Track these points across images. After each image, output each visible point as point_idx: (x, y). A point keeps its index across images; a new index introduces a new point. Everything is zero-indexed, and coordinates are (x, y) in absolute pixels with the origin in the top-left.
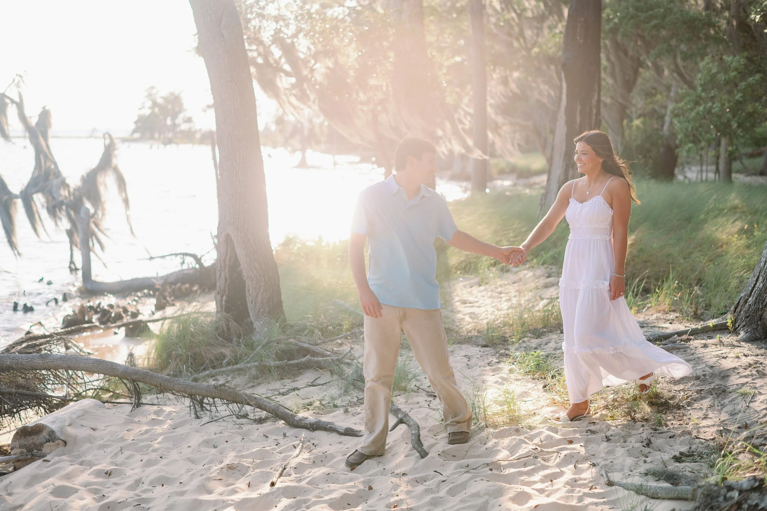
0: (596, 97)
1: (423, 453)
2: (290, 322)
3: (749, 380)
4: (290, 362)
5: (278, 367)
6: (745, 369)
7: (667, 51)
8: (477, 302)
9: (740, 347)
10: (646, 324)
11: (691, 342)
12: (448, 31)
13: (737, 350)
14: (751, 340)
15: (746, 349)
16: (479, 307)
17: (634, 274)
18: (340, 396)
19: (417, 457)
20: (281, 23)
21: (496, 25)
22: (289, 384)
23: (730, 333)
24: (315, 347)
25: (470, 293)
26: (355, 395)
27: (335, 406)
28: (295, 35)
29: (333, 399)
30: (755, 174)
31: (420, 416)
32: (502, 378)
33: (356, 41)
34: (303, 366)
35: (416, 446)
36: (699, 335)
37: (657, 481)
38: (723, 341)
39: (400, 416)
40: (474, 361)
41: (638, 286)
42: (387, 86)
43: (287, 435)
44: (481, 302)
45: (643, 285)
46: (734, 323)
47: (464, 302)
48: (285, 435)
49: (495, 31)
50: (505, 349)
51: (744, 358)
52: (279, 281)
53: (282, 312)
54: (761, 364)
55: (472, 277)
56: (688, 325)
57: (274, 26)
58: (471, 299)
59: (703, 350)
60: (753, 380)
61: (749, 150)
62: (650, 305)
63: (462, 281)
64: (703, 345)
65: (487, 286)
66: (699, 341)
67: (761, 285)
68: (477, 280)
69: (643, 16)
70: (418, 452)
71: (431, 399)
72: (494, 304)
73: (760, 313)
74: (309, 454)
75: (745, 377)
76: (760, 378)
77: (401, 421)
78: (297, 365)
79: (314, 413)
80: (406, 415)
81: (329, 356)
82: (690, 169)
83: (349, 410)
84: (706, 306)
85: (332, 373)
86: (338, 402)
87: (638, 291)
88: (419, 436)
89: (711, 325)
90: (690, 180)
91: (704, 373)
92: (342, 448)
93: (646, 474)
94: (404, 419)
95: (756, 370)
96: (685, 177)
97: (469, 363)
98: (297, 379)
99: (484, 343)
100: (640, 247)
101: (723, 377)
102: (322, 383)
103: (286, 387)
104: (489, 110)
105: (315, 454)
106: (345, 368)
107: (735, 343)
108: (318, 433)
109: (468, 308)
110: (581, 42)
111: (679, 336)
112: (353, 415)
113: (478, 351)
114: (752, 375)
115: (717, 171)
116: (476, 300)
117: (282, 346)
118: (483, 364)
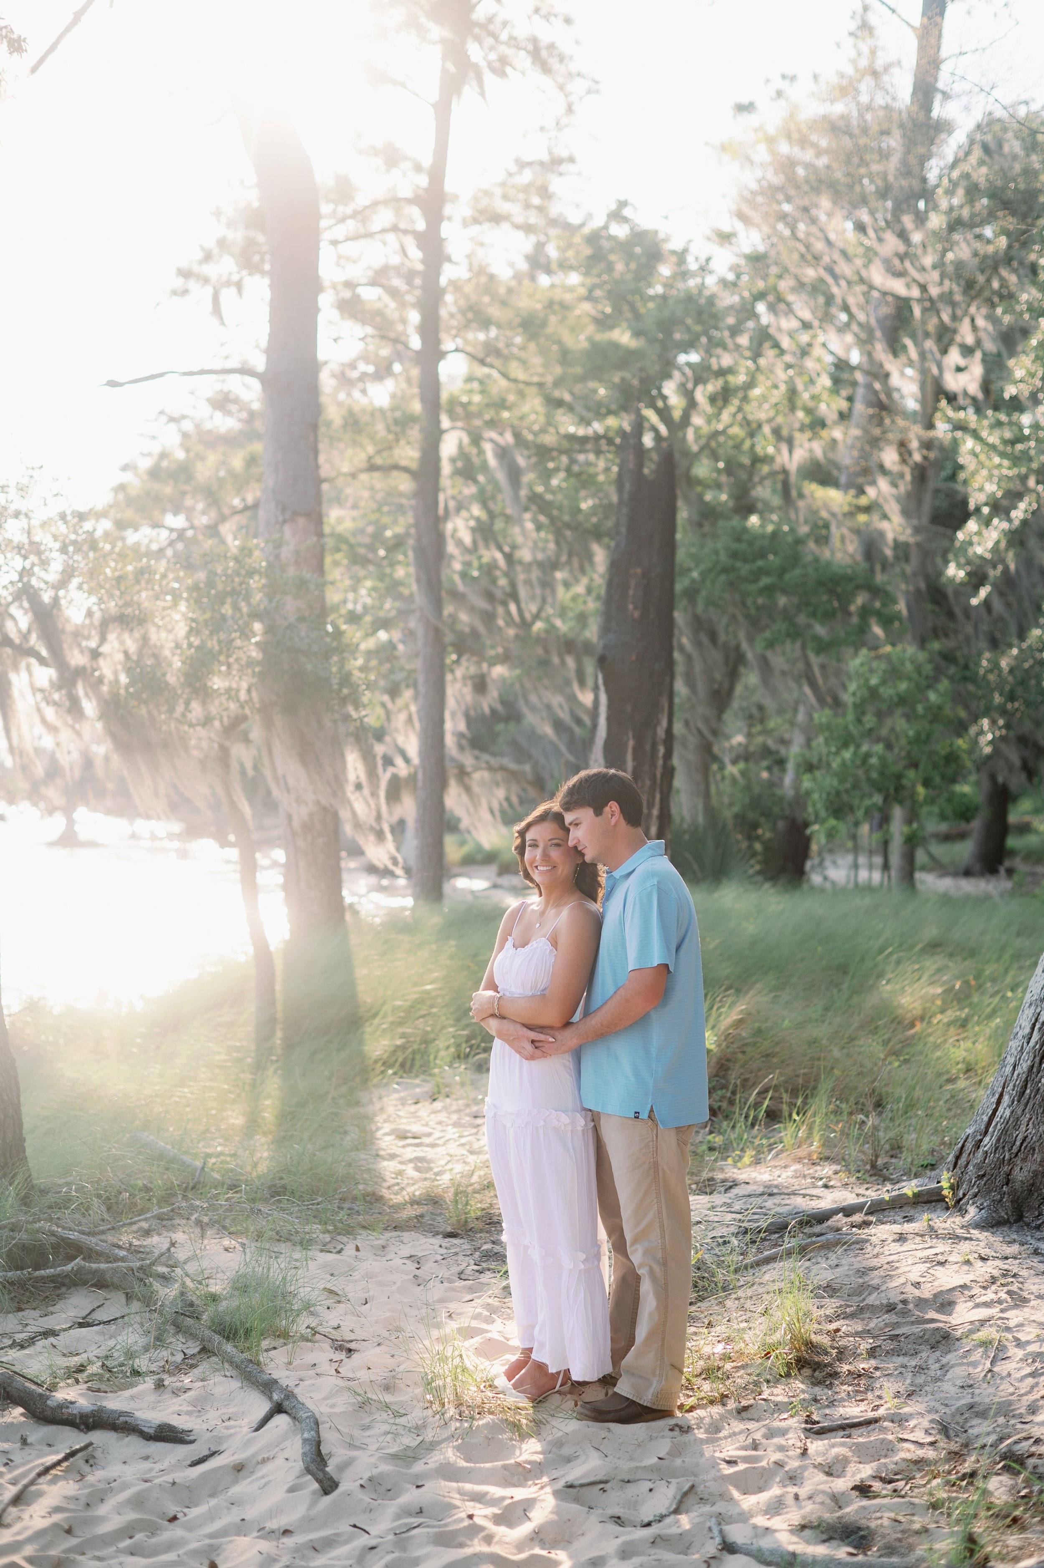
0: (664, 723)
1: (327, 1484)
2: (40, 1181)
3: (994, 1311)
4: (37, 1273)
5: (12, 1283)
6: (985, 1288)
7: (788, 635)
8: (429, 1135)
9: (971, 1239)
10: (776, 1186)
11: (872, 1230)
12: (369, 584)
13: (965, 1246)
14: (991, 1224)
15: (982, 1244)
16: (433, 1145)
17: (746, 1080)
18: (146, 1349)
19: (314, 1493)
20: (33, 558)
21: (464, 575)
22: (35, 1321)
23: (948, 1208)
24: (94, 1240)
25: (414, 1115)
26: (180, 1347)
27: (136, 1373)
28: (62, 584)
29: (130, 1355)
30: (955, 874)
31: (317, 1396)
32: (488, 1307)
33: (187, 600)
34: (67, 1281)
35: (313, 1467)
36: (886, 1213)
37: (824, 1541)
38: (936, 1226)
39: (276, 1397)
40: (428, 1267)
41: (757, 1105)
42: (249, 691)
43: (29, 1440)
44: (437, 1134)
45: (766, 1103)
46: (954, 1188)
47: (402, 1136)
48: (24, 1442)
49: (461, 587)
50: (493, 1242)
51: (980, 1263)
52: (18, 1097)
53: (23, 1159)
54: (1014, 1276)
55: (417, 1081)
56: (862, 1191)
57: (18, 563)
58: (416, 1128)
59: (896, 1247)
60: (1002, 1311)
61: (943, 827)
62: (780, 1146)
63: (396, 1091)
64: (897, 1237)
65: (448, 1100)
66: (887, 1227)
67: (1008, 1113)
68: (428, 1087)
69: (745, 569)
70: (317, 1480)
71: (342, 1355)
72: (463, 1140)
73: (1006, 1168)
74: (77, 1486)
75: (986, 1305)
76: (1016, 1306)
77: (278, 1409)
78: (52, 1279)
79: (89, 1389)
80: (289, 1395)
81: (123, 1259)
82: (834, 863)
83: (166, 1383)
84: (892, 1149)
85: (129, 1297)
86: (142, 1363)
87: (755, 1118)
88: (319, 1443)
89: (910, 1194)
90: (833, 883)
91: (902, 1297)
92: (151, 1470)
93: (803, 1527)
94: (286, 1404)
95: (1005, 1289)
96: (826, 878)
97: (417, 1272)
98: (51, 1309)
99: (449, 1229)
100: (757, 1025)
101: (942, 1305)
102: (106, 1318)
103: (28, 1328)
104: (450, 740)
105: (92, 1485)
106: (156, 1285)
107: (960, 1232)
108: (97, 1437)
109: (410, 1149)
110: (637, 614)
111: (847, 1215)
112: (175, 1393)
113: (436, 1247)
114: (1000, 1302)
115: (886, 867)
116: (426, 1130)
117: (23, 1236)
118: (447, 1274)
